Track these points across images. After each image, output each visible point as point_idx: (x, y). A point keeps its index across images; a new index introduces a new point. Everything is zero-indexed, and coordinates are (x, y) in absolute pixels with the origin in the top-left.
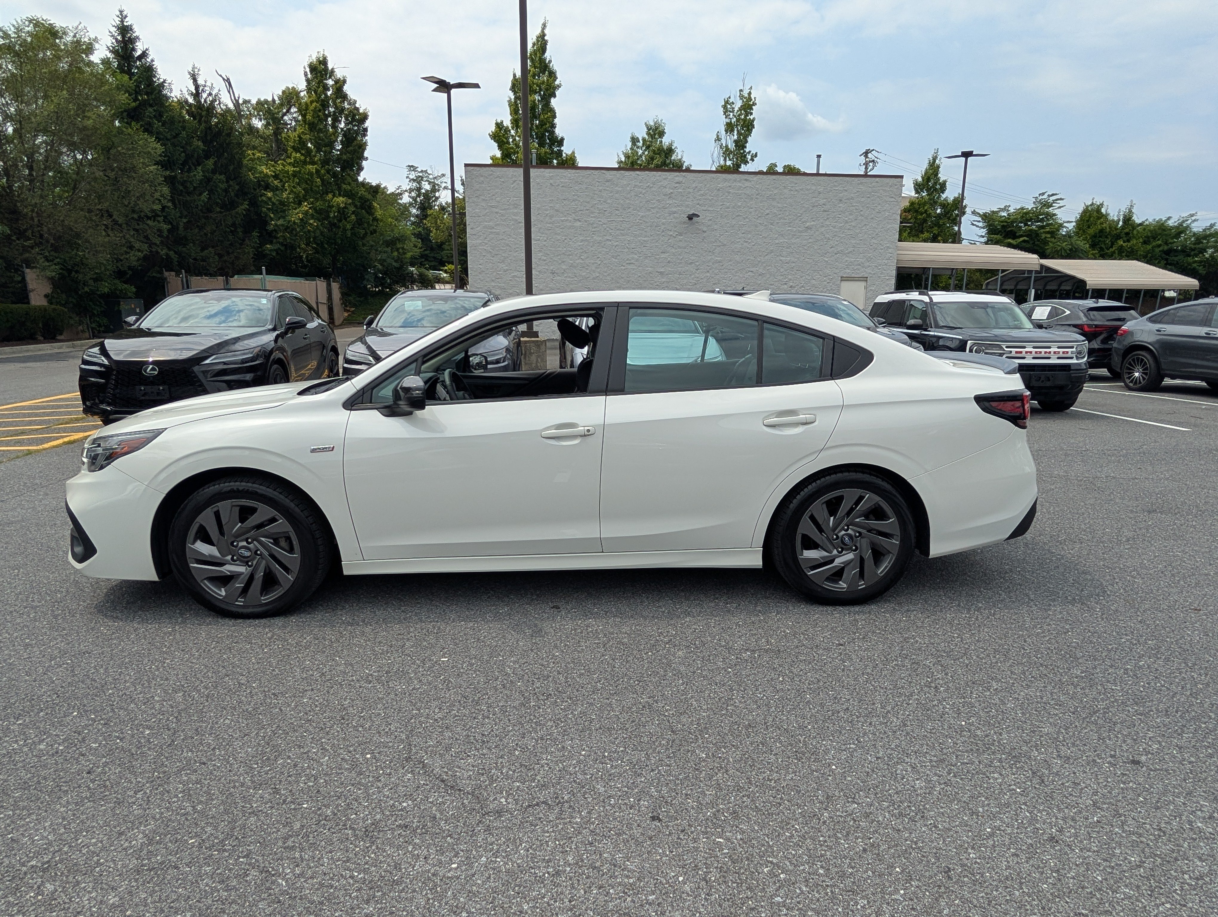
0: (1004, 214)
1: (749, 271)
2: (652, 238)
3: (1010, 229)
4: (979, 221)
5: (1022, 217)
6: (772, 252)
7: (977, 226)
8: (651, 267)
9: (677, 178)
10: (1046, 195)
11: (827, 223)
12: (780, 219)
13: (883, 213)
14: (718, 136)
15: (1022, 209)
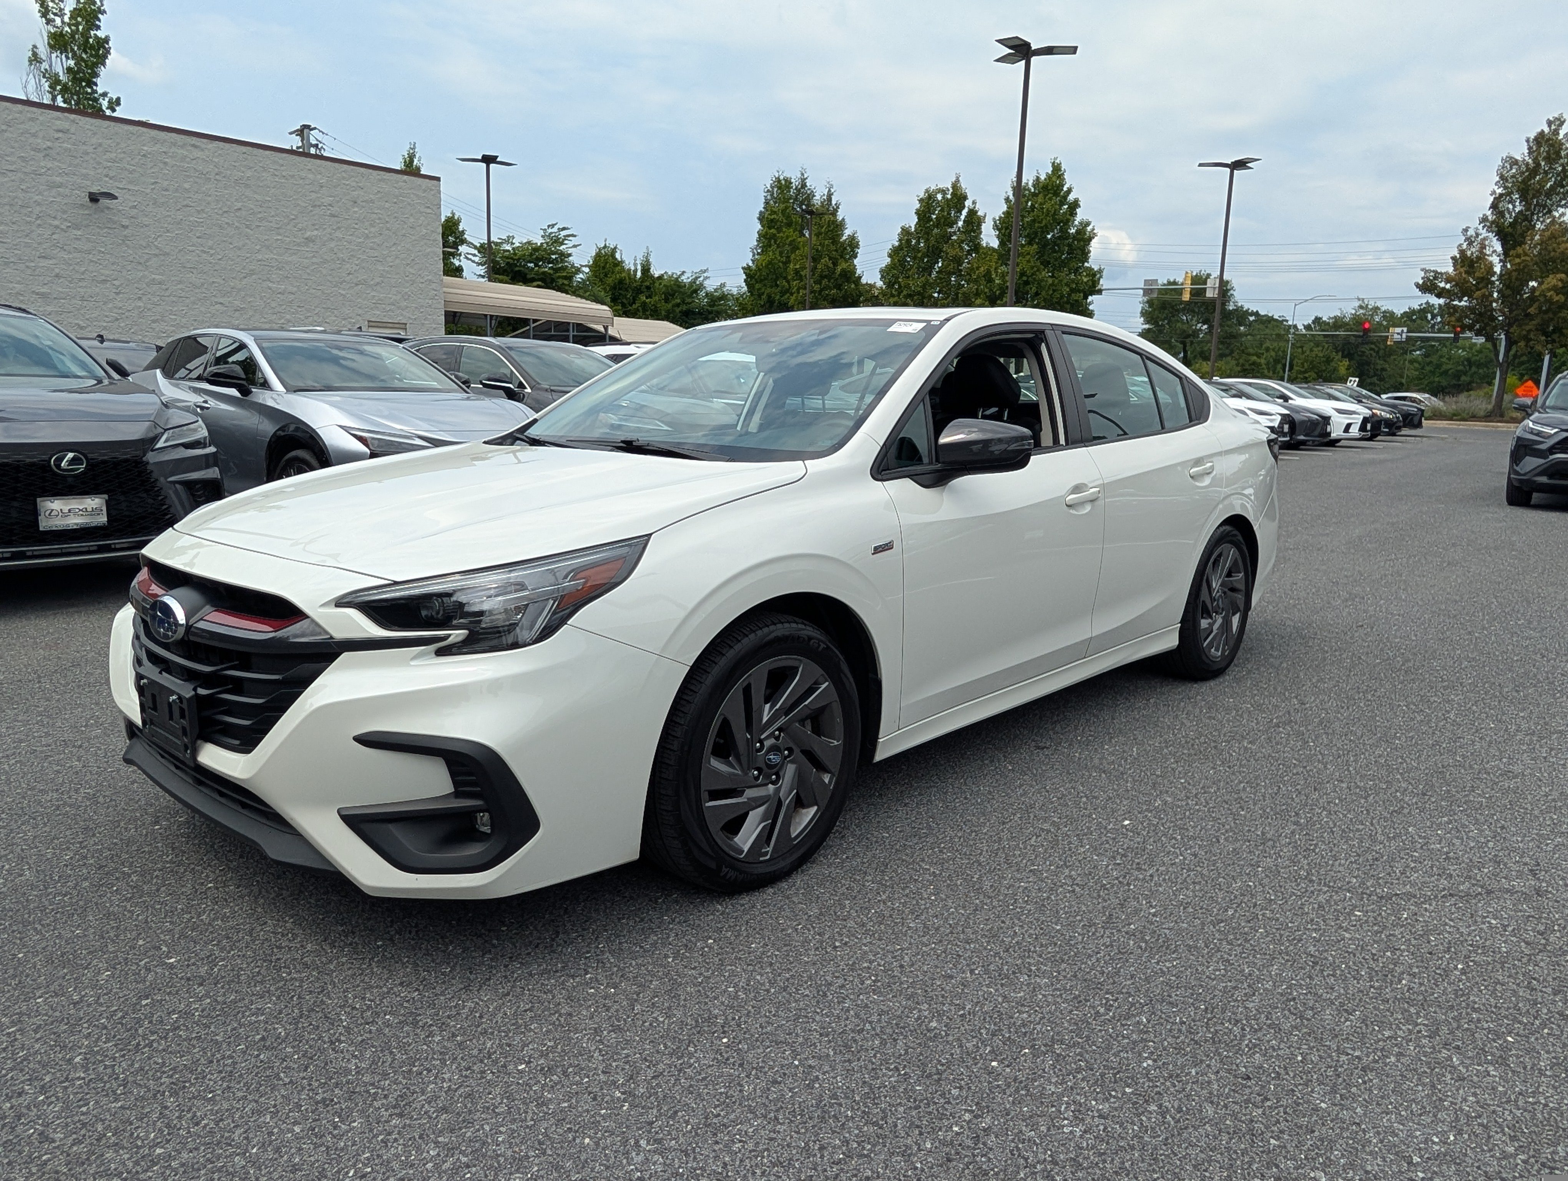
0: (508, 247)
1: (217, 303)
2: (15, 227)
3: (517, 269)
4: (474, 255)
5: (531, 255)
6: (252, 273)
7: (473, 262)
8: (19, 283)
9: (58, 122)
10: (556, 227)
11: (338, 234)
12: (261, 219)
13: (418, 228)
14: (35, 54)
15: (529, 243)
